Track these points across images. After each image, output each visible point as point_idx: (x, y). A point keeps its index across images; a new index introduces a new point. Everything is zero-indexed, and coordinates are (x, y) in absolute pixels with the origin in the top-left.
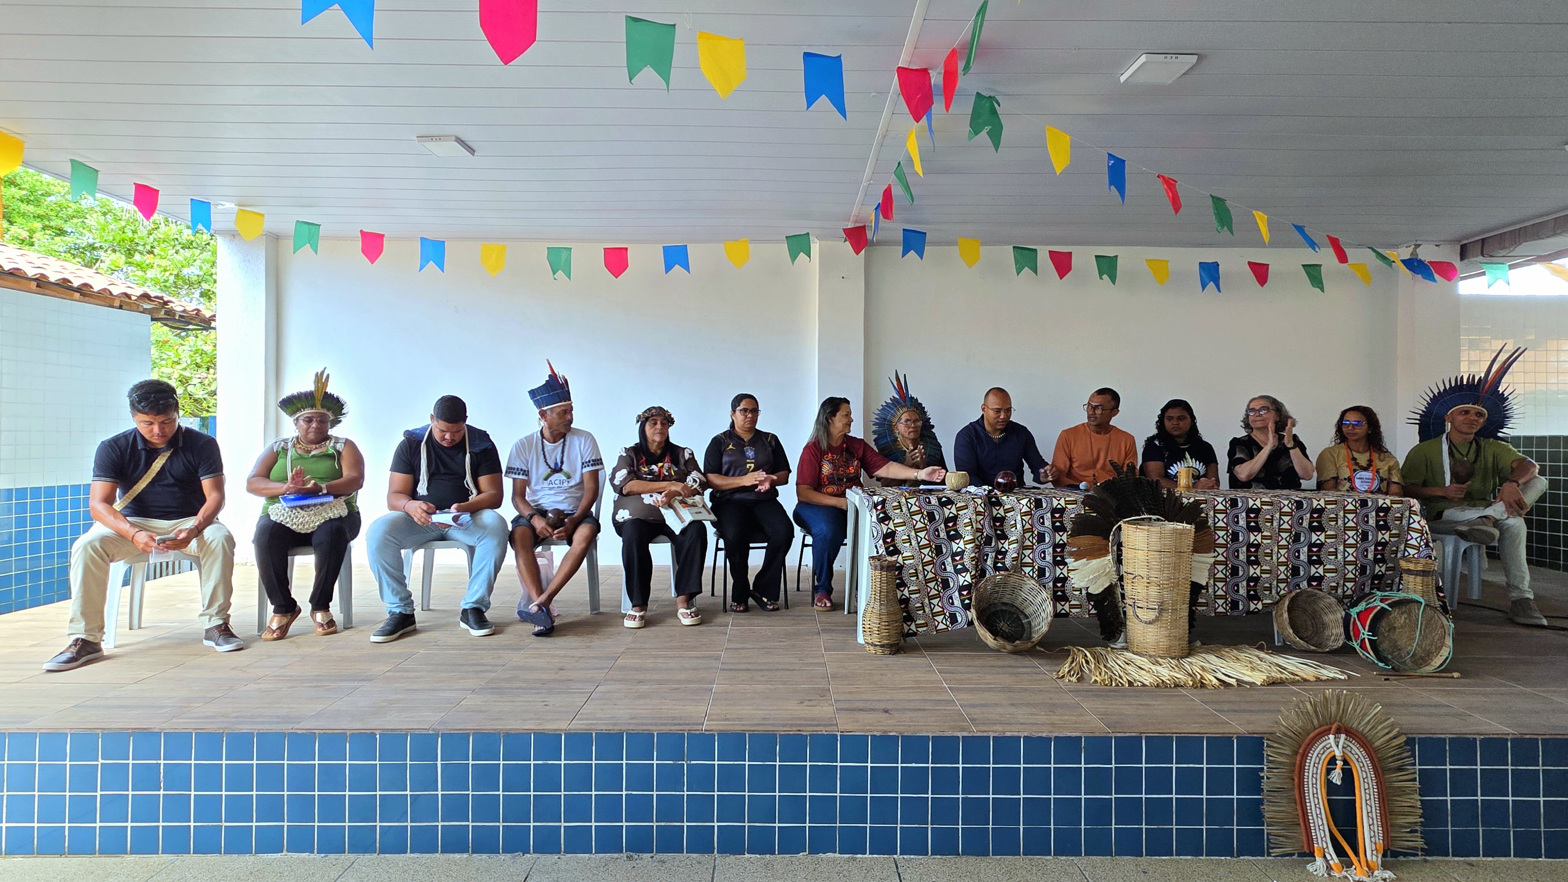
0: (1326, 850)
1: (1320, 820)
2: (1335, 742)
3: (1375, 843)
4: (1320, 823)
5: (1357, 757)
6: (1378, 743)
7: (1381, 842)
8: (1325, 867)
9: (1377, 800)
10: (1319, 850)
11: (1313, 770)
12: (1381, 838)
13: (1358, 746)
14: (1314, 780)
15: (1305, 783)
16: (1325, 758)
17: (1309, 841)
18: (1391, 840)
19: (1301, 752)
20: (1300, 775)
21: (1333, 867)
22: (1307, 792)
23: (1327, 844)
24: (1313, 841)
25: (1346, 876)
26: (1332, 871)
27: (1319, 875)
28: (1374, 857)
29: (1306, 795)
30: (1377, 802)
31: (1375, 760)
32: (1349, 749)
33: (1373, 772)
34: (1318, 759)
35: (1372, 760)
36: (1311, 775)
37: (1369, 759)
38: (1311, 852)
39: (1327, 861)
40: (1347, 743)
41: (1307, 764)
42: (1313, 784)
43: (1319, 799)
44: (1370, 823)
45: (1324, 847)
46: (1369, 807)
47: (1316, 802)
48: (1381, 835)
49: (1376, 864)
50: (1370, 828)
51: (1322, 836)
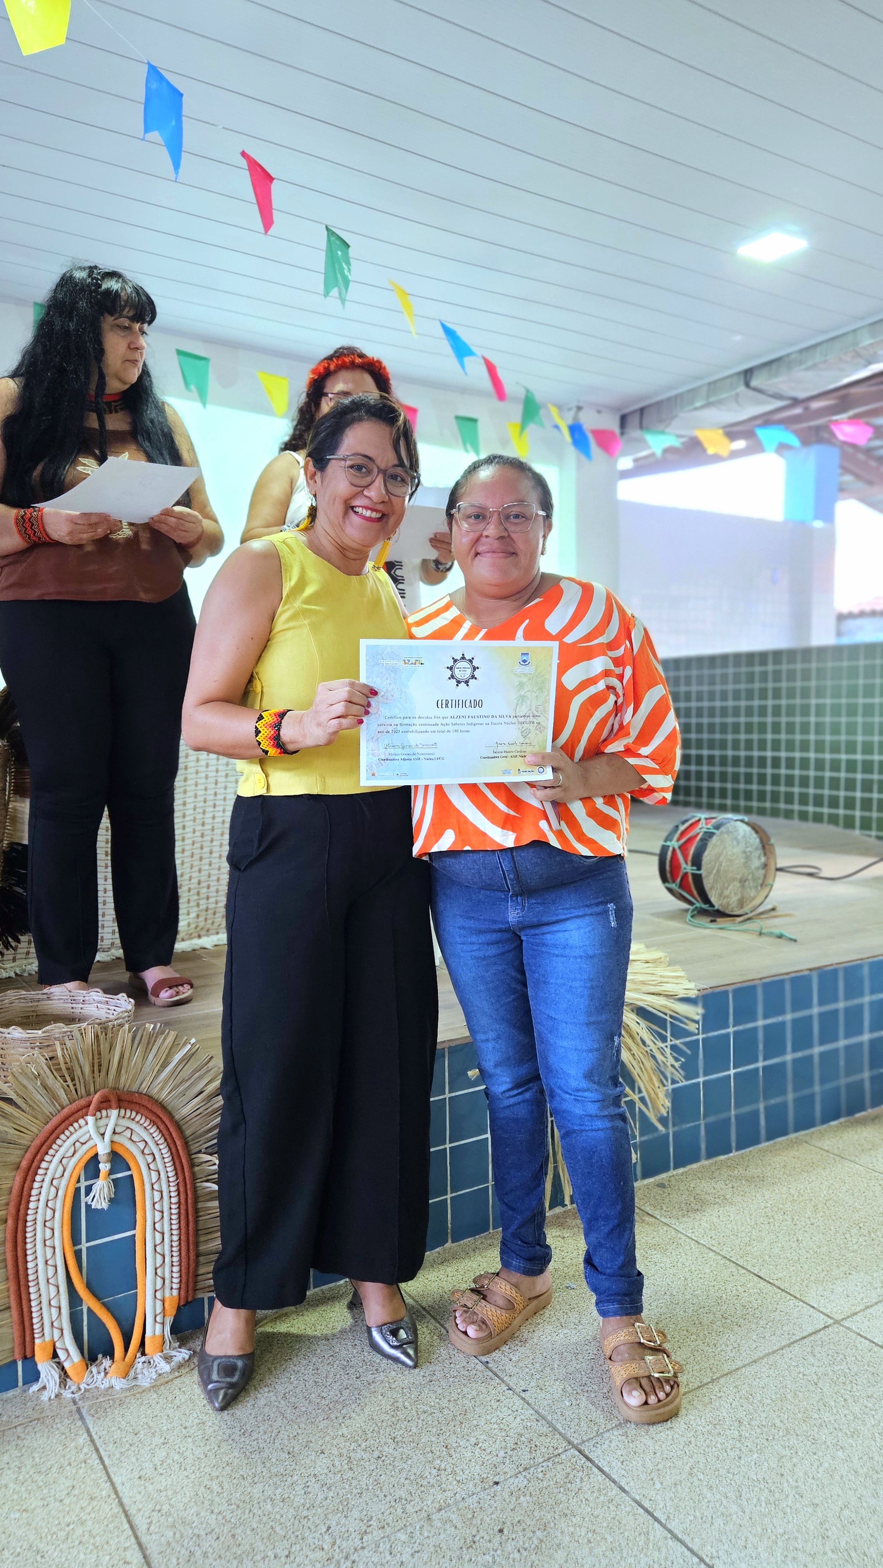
0: (58, 1345)
1: (52, 1289)
2: (98, 1128)
4: (53, 1294)
7: (175, 1293)
8: (57, 1377)
9: (174, 1217)
10: (43, 1349)
11: (48, 1193)
12: (175, 1286)
13: (145, 1125)
14: (49, 1213)
15: (28, 1224)
16: (75, 1164)
17: (24, 1336)
18: (196, 1282)
19: (24, 1164)
20: (18, 1210)
21: (70, 1372)
22: (32, 1239)
23: (62, 1330)
24: (33, 1334)
25: (92, 1386)
26: (68, 1380)
27: (45, 1397)
28: (158, 1327)
29: (29, 1246)
30: (174, 1222)
31: (178, 1143)
32: (128, 1133)
33: (173, 1168)
34: (61, 1168)
35: (171, 1146)
36: (42, 1204)
37: (165, 1144)
38: (28, 1355)
39: (59, 1363)
40: (126, 1123)
41: (36, 1185)
42: (45, 1221)
43: (54, 1248)
44: (158, 1265)
45: (56, 1339)
46: (158, 1236)
47: (49, 1255)
48: (175, 1280)
49: (160, 1341)
50: (156, 1273)
51: (54, 1318)
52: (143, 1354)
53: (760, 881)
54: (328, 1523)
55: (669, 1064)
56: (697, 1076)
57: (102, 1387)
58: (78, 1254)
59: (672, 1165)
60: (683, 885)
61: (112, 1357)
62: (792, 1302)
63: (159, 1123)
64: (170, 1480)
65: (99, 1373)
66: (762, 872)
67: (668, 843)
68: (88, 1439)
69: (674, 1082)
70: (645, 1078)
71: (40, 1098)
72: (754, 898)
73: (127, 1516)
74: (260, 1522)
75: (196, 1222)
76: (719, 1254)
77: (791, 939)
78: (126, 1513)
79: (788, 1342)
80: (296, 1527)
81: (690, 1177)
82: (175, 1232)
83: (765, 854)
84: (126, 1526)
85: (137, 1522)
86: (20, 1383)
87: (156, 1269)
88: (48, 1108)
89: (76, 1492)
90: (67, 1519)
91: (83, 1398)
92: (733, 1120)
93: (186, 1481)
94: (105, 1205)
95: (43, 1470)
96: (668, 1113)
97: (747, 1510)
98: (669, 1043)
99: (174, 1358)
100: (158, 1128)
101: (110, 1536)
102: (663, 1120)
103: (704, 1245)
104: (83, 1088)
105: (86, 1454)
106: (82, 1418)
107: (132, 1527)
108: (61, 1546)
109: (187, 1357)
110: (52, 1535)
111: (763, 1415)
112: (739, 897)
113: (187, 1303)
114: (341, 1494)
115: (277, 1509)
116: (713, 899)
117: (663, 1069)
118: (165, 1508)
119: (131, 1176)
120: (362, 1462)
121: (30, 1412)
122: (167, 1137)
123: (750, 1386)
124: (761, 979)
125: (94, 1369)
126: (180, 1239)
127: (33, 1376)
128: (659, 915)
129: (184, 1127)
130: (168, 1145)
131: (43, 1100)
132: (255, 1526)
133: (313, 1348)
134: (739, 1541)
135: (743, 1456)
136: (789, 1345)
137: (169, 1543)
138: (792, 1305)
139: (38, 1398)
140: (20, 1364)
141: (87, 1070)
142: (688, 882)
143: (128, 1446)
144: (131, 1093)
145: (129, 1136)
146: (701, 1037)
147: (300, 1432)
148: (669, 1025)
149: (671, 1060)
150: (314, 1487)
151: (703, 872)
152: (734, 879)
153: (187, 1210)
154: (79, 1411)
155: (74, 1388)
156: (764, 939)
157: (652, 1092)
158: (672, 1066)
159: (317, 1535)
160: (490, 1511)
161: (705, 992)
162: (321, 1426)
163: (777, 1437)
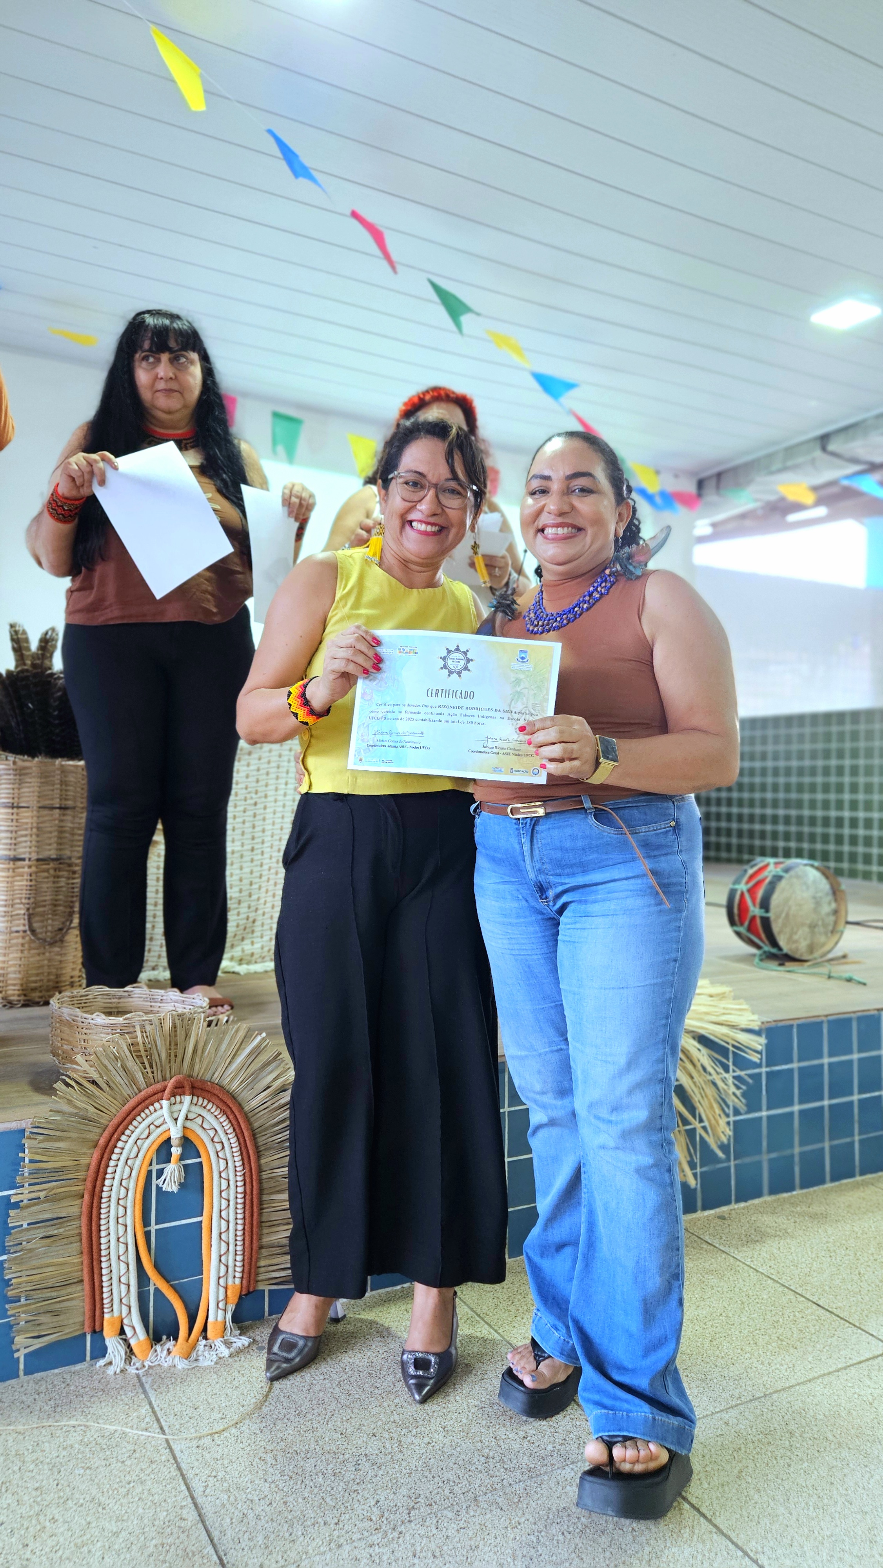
0: (125, 1321)
1: (123, 1266)
2: (172, 1113)
3: (226, 1288)
4: (123, 1271)
5: (212, 1133)
6: (254, 1103)
7: (238, 1281)
8: (123, 1353)
9: (239, 1206)
10: (112, 1324)
11: (123, 1172)
12: (238, 1275)
13: (216, 1113)
14: (123, 1190)
15: (103, 1200)
16: (149, 1146)
17: (95, 1310)
18: (257, 1274)
19: (102, 1141)
20: (94, 1187)
21: (135, 1350)
22: (106, 1216)
23: (130, 1307)
24: (103, 1308)
25: (156, 1363)
26: (133, 1357)
27: (111, 1371)
28: (221, 1313)
29: (103, 1222)
30: (239, 1211)
31: (246, 1134)
32: (199, 1120)
33: (240, 1158)
34: (135, 1149)
35: (240, 1136)
36: (116, 1183)
37: (234, 1134)
38: (97, 1330)
39: (125, 1340)
40: (197, 1110)
41: (112, 1163)
42: (119, 1199)
43: (126, 1226)
44: (222, 1253)
45: (124, 1315)
46: (224, 1223)
47: (121, 1233)
48: (239, 1269)
49: (220, 1327)
50: (220, 1261)
51: (123, 1294)
52: (206, 1338)
53: (830, 928)
54: (378, 1497)
55: (730, 1092)
56: (760, 1110)
57: (166, 1365)
58: (147, 1235)
59: (733, 1198)
60: (750, 929)
61: (176, 1339)
62: (851, 1329)
63: (229, 1113)
64: (226, 1450)
65: (162, 1350)
66: (832, 918)
67: (737, 887)
68: (150, 1410)
69: (737, 1112)
70: (705, 1103)
71: (119, 1080)
72: (823, 945)
73: (184, 1479)
74: (311, 1492)
75: (260, 1214)
76: (777, 1282)
77: (860, 983)
78: (183, 1475)
79: (845, 1365)
80: (346, 1498)
81: (752, 1212)
82: (240, 1222)
83: (836, 900)
84: (184, 1488)
85: (194, 1485)
86: (88, 1358)
87: (220, 1256)
88: (126, 1091)
89: (137, 1455)
90: (128, 1478)
91: (147, 1374)
92: (797, 1159)
93: (241, 1452)
94: (175, 1188)
95: (106, 1435)
96: (729, 1140)
97: (794, 1513)
98: (731, 1073)
99: (234, 1345)
100: (228, 1117)
101: (168, 1495)
102: (724, 1148)
103: (762, 1273)
104: (159, 1071)
105: (147, 1423)
106: (145, 1392)
107: (188, 1489)
108: (122, 1500)
109: (247, 1344)
110: (113, 1491)
111: (815, 1429)
112: (808, 942)
113: (249, 1293)
114: (391, 1473)
115: (328, 1482)
116: (782, 943)
117: (724, 1097)
118: (221, 1475)
119: (201, 1163)
120: (412, 1446)
121: (96, 1384)
122: (236, 1127)
123: (803, 1402)
124: (826, 1016)
125: (158, 1347)
126: (244, 1229)
127: (100, 1351)
128: (726, 958)
129: (252, 1119)
130: (236, 1135)
131: (122, 1082)
132: (306, 1495)
133: (368, 1343)
134: (784, 1540)
135: (793, 1464)
136: (845, 1368)
137: (223, 1505)
138: (850, 1332)
139: (104, 1372)
140: (88, 1337)
141: (164, 1055)
142: (756, 925)
143: (187, 1418)
144: (203, 1081)
145: (200, 1123)
146: (764, 1070)
147: (353, 1416)
148: (731, 1056)
149: (733, 1089)
150: (365, 1466)
151: (771, 915)
152: (803, 924)
153: (252, 1200)
154: (142, 1385)
155: (138, 1365)
156: (832, 982)
157: (712, 1119)
158: (734, 1094)
159: (366, 1507)
160: (536, 1497)
161: (768, 1025)
162: (374, 1412)
163: (828, 1449)
